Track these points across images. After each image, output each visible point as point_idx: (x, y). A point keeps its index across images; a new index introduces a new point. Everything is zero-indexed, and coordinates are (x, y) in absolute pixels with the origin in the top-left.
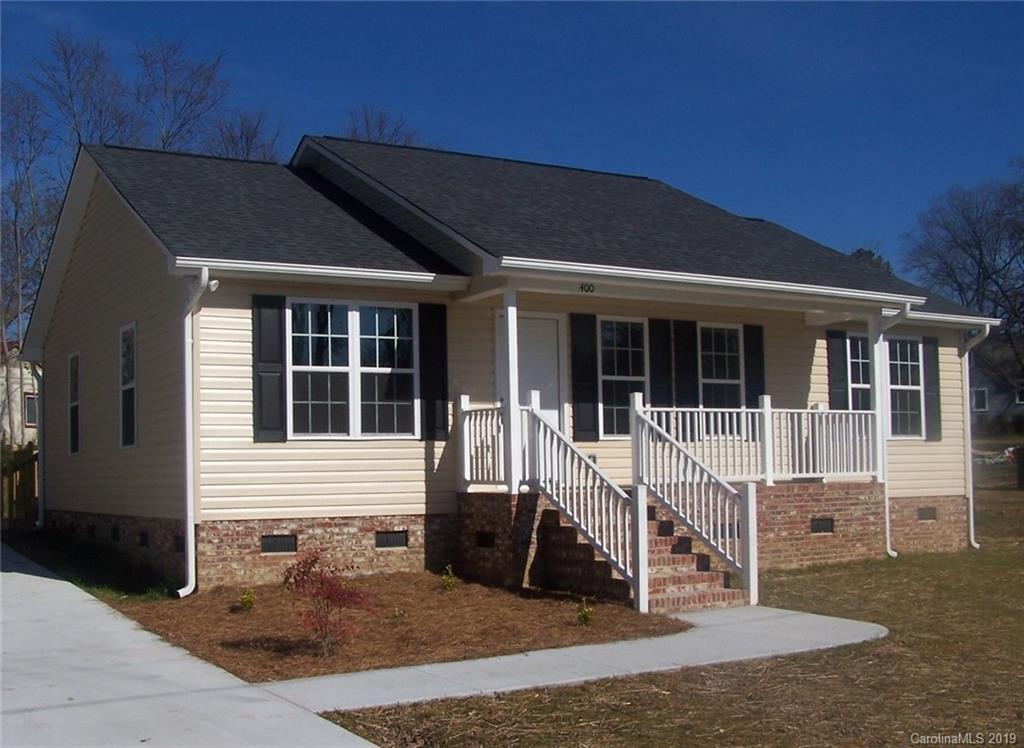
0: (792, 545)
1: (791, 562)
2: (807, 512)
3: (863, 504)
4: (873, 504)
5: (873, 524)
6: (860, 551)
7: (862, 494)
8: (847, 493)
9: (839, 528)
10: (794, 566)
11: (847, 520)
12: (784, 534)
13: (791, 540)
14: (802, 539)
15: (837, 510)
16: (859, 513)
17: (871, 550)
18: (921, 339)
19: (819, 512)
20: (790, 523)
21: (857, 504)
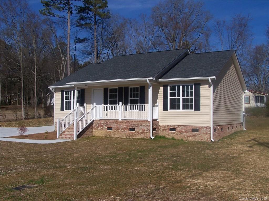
0: (124, 133)
1: (124, 136)
2: (128, 126)
3: (143, 126)
4: (146, 126)
5: (146, 130)
6: (142, 136)
7: (143, 123)
8: (139, 123)
9: (136, 130)
10: (124, 137)
11: (139, 129)
12: (122, 130)
13: (124, 132)
14: (127, 132)
15: (136, 127)
16: (142, 128)
17: (145, 136)
18: (193, 84)
19: (131, 127)
20: (124, 128)
21: (142, 126)
